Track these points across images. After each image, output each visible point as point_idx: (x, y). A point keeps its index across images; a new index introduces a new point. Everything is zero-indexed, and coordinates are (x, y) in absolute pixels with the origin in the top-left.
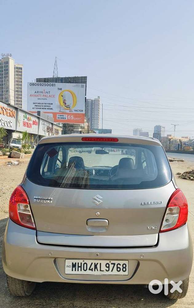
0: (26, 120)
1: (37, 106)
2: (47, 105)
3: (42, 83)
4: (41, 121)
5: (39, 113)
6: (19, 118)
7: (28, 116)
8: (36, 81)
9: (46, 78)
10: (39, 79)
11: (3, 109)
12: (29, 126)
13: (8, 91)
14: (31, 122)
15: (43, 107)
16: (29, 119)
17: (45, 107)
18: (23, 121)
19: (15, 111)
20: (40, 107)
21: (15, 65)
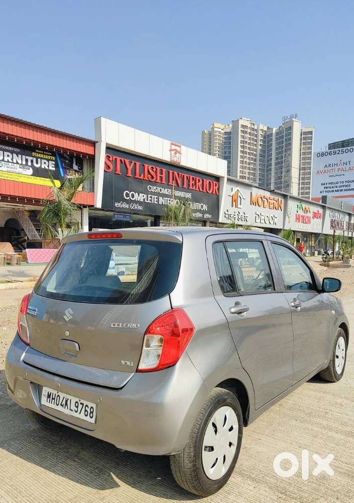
0: (301, 213)
1: (327, 188)
2: (345, 184)
3: (336, 150)
4: (328, 212)
5: (324, 199)
6: (289, 210)
7: (304, 205)
8: (327, 147)
9: (344, 141)
10: (333, 145)
11: (263, 199)
12: (305, 220)
13: (289, 171)
14: (310, 215)
15: (338, 188)
16: (306, 211)
17: (341, 188)
18: (296, 215)
19: (283, 200)
20: (333, 189)
21: (302, 130)
